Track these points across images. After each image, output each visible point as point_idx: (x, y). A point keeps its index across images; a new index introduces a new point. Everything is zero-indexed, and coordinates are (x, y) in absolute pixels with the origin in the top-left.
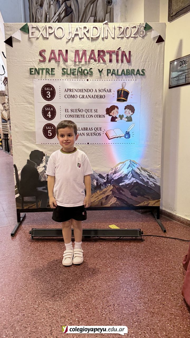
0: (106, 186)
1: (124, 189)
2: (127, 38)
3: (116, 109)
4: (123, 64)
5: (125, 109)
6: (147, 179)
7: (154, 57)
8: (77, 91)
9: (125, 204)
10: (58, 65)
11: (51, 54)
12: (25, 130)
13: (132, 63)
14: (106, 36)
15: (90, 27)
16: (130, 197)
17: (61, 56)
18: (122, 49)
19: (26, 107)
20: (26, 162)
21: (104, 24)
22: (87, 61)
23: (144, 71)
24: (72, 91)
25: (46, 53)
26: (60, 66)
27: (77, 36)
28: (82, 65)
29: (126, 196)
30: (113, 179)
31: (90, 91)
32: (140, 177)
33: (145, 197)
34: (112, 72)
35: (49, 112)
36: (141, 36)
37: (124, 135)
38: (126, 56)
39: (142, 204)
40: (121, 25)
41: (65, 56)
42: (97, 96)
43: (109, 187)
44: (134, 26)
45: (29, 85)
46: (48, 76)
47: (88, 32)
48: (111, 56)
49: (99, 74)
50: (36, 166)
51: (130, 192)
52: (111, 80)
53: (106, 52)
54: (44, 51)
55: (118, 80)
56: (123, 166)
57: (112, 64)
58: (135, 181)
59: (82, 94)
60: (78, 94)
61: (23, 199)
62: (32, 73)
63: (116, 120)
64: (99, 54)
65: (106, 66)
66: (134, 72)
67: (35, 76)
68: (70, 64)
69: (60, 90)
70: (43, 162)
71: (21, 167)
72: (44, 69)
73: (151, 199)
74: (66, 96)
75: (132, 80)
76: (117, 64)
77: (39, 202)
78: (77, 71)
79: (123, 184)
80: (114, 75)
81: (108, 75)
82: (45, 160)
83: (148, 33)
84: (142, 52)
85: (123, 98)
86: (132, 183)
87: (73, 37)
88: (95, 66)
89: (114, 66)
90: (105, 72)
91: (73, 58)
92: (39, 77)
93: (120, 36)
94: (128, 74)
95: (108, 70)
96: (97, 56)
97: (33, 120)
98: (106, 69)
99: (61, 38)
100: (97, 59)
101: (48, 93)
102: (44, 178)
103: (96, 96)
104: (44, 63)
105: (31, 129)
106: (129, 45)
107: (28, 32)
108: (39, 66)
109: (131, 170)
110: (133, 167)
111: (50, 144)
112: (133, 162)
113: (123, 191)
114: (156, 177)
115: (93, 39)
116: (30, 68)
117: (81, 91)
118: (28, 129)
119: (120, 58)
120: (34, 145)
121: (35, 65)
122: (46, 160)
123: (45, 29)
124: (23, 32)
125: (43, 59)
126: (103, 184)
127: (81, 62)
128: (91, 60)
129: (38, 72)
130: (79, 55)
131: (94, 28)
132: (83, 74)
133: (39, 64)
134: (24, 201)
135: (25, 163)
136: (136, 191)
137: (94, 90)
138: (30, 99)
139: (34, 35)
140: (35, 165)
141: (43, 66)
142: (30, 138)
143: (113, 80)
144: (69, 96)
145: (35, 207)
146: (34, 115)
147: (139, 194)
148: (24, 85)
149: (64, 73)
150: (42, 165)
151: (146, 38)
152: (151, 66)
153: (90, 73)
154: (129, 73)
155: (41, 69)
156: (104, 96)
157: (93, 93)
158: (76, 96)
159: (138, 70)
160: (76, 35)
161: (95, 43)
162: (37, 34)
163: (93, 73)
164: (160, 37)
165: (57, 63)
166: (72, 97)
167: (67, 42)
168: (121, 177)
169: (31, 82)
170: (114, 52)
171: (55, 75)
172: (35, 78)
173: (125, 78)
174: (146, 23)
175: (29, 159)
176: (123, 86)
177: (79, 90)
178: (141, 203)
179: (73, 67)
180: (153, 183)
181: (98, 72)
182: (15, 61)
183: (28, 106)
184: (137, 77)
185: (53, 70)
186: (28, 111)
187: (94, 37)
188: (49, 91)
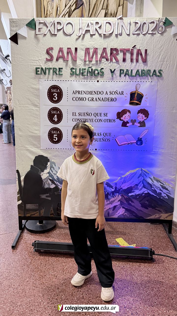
0: (114, 196)
1: (133, 200)
2: (144, 34)
4: (138, 64)
5: (138, 113)
6: (160, 190)
7: (174, 56)
8: (86, 94)
9: (134, 215)
10: (67, 65)
11: (59, 52)
12: (29, 134)
13: (148, 63)
14: (121, 32)
15: (102, 22)
17: (70, 54)
18: (138, 47)
19: (31, 109)
20: (30, 167)
21: (118, 19)
22: (98, 60)
23: (162, 72)
24: (80, 93)
25: (53, 51)
26: (68, 65)
28: (93, 65)
29: (136, 208)
30: (122, 189)
31: (100, 93)
32: (152, 188)
33: (156, 209)
34: (125, 72)
35: (56, 116)
36: (160, 32)
37: (136, 142)
38: (141, 55)
39: (153, 217)
40: (137, 20)
41: (74, 54)
42: (108, 99)
43: (117, 196)
44: (152, 21)
45: (35, 86)
46: (55, 76)
47: (100, 27)
48: (124, 54)
49: (111, 74)
50: (40, 173)
51: (140, 204)
52: (123, 81)
53: (119, 50)
54: (52, 49)
55: (131, 81)
56: (133, 175)
57: (126, 64)
58: (146, 192)
59: (91, 96)
60: (87, 96)
61: (25, 206)
62: (39, 72)
63: (128, 125)
64: (111, 52)
65: (118, 66)
66: (149, 73)
67: (41, 76)
68: (80, 64)
69: (68, 91)
70: (48, 168)
71: (24, 173)
72: (50, 68)
73: (163, 212)
74: (74, 99)
75: (148, 81)
76: (131, 63)
77: (42, 210)
78: (86, 72)
79: (132, 194)
80: (127, 76)
81: (120, 76)
82: (49, 166)
83: (167, 30)
84: (160, 51)
85: (136, 102)
86: (143, 193)
87: (84, 33)
88: (106, 66)
89: (127, 66)
90: (117, 73)
91: (82, 57)
92: (45, 77)
93: (136, 33)
94: (143, 75)
95: (121, 70)
96: (109, 55)
97: (38, 124)
98: (119, 69)
99: (70, 35)
100: (109, 58)
101: (55, 95)
102: (48, 185)
103: (106, 99)
104: (52, 62)
105: (36, 134)
106: (145, 43)
107: (35, 28)
108: (47, 65)
109: (142, 180)
110: (145, 177)
111: (55, 149)
112: (145, 171)
113: (132, 202)
115: (105, 36)
116: (36, 68)
117: (90, 93)
118: (32, 133)
119: (135, 57)
120: (39, 150)
121: (41, 64)
122: (51, 165)
123: (53, 25)
124: (29, 29)
125: (50, 58)
126: (110, 194)
127: (92, 61)
128: (103, 59)
129: (44, 71)
130: (89, 53)
131: (107, 24)
132: (93, 75)
133: (45, 63)
134: (26, 208)
135: (28, 169)
136: (146, 202)
137: (105, 93)
138: (35, 101)
139: (41, 31)
140: (38, 171)
141: (50, 65)
142: (35, 142)
143: (126, 81)
144: (77, 99)
145: (37, 215)
146: (39, 118)
147: (150, 206)
148: (29, 85)
149: (72, 73)
150: (46, 171)
151: (165, 34)
152: (169, 66)
153: (101, 74)
155: (47, 69)
156: (115, 99)
157: (104, 96)
158: (85, 99)
159: (155, 71)
160: (87, 31)
161: (107, 40)
162: (45, 30)
163: (105, 73)
165: (65, 62)
166: (81, 100)
167: (77, 39)
168: (131, 187)
169: (37, 82)
170: (128, 50)
171: (63, 75)
172: (40, 78)
173: (139, 79)
174: (166, 18)
175: (33, 165)
176: (137, 88)
177: (88, 92)
178: (151, 216)
179: (82, 67)
180: (167, 195)
181: (110, 72)
182: (21, 59)
183: (34, 108)
184: (153, 78)
185: (61, 70)
186: (33, 114)
187: (107, 33)
188: (55, 92)
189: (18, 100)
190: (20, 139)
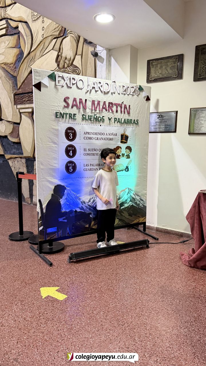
1: (124, 212)
2: (128, 94)
3: (120, 149)
4: (125, 115)
5: (126, 149)
6: (140, 202)
7: (144, 111)
8: (93, 134)
9: (125, 223)
10: (79, 112)
11: (74, 101)
12: (50, 167)
13: (131, 114)
14: (114, 91)
15: (103, 82)
16: (127, 217)
17: (81, 104)
18: (125, 103)
19: (51, 146)
20: (51, 196)
21: (113, 82)
22: (101, 110)
23: (138, 121)
24: (89, 134)
25: (69, 100)
27: (94, 89)
28: (97, 113)
29: (125, 217)
31: (103, 134)
32: (135, 201)
33: (137, 216)
34: (117, 120)
35: (71, 151)
36: (137, 94)
37: (125, 169)
38: (127, 108)
39: (135, 222)
40: (124, 84)
41: (84, 104)
42: (108, 139)
44: (133, 86)
45: (55, 127)
46: (70, 120)
47: (101, 86)
48: (117, 107)
50: (60, 200)
51: (128, 213)
53: (114, 104)
54: (68, 98)
55: (121, 127)
56: (124, 193)
58: (131, 204)
59: (97, 136)
60: (94, 136)
61: (46, 231)
62: (58, 116)
63: (120, 157)
64: (109, 105)
65: (113, 115)
66: (131, 121)
67: (60, 119)
68: (88, 112)
69: (80, 132)
70: (65, 195)
71: (45, 202)
72: (67, 114)
73: (141, 217)
74: (85, 138)
75: (131, 127)
76: (121, 114)
77: (59, 231)
78: (93, 118)
79: (123, 207)
81: (115, 123)
82: (66, 193)
83: (141, 93)
84: (137, 107)
85: (124, 141)
86: (129, 206)
87: (91, 89)
88: (106, 114)
89: (119, 115)
90: (113, 120)
91: (90, 107)
92: (63, 120)
93: (124, 93)
95: (115, 118)
96: (107, 107)
97: (56, 158)
99: (81, 89)
100: (108, 109)
101: (71, 135)
103: (106, 139)
104: (68, 109)
105: (55, 166)
106: (129, 100)
107: (55, 79)
108: (64, 111)
109: (129, 196)
110: (131, 193)
111: (70, 178)
112: (130, 190)
113: (123, 213)
114: (144, 200)
115: (106, 93)
116: (56, 112)
117: (96, 134)
118: (52, 166)
119: (123, 110)
120: (56, 181)
121: (60, 110)
122: (68, 192)
123: (69, 80)
124: (51, 80)
125: (67, 105)
127: (97, 110)
128: (103, 110)
129: (62, 116)
130: (94, 105)
131: (106, 84)
132: (97, 121)
133: (63, 109)
136: (132, 212)
137: (105, 134)
138: (56, 139)
139: (60, 83)
140: (58, 198)
141: (67, 111)
142: (54, 174)
143: (118, 126)
144: (87, 138)
145: (56, 237)
146: (57, 153)
147: (133, 214)
148: (50, 126)
149: (83, 118)
151: (139, 96)
152: (142, 117)
153: (103, 120)
154: (128, 122)
155: (65, 114)
156: (112, 139)
157: (105, 136)
158: (92, 139)
159: (134, 120)
161: (106, 96)
162: (62, 82)
163: (105, 120)
164: (148, 96)
165: (78, 109)
166: (90, 139)
167: (86, 93)
168: (123, 202)
169: (56, 124)
170: (119, 105)
171: (76, 120)
172: (59, 121)
173: (126, 125)
174: (140, 85)
176: (125, 131)
179: (90, 114)
180: (143, 205)
181: (108, 120)
182: (43, 104)
183: (53, 145)
184: (134, 125)
185: (75, 115)
186: (53, 150)
187: (106, 91)
188: (71, 133)
189: (40, 138)
190: (42, 172)
